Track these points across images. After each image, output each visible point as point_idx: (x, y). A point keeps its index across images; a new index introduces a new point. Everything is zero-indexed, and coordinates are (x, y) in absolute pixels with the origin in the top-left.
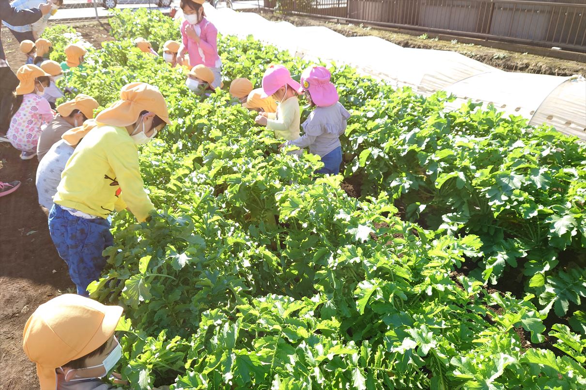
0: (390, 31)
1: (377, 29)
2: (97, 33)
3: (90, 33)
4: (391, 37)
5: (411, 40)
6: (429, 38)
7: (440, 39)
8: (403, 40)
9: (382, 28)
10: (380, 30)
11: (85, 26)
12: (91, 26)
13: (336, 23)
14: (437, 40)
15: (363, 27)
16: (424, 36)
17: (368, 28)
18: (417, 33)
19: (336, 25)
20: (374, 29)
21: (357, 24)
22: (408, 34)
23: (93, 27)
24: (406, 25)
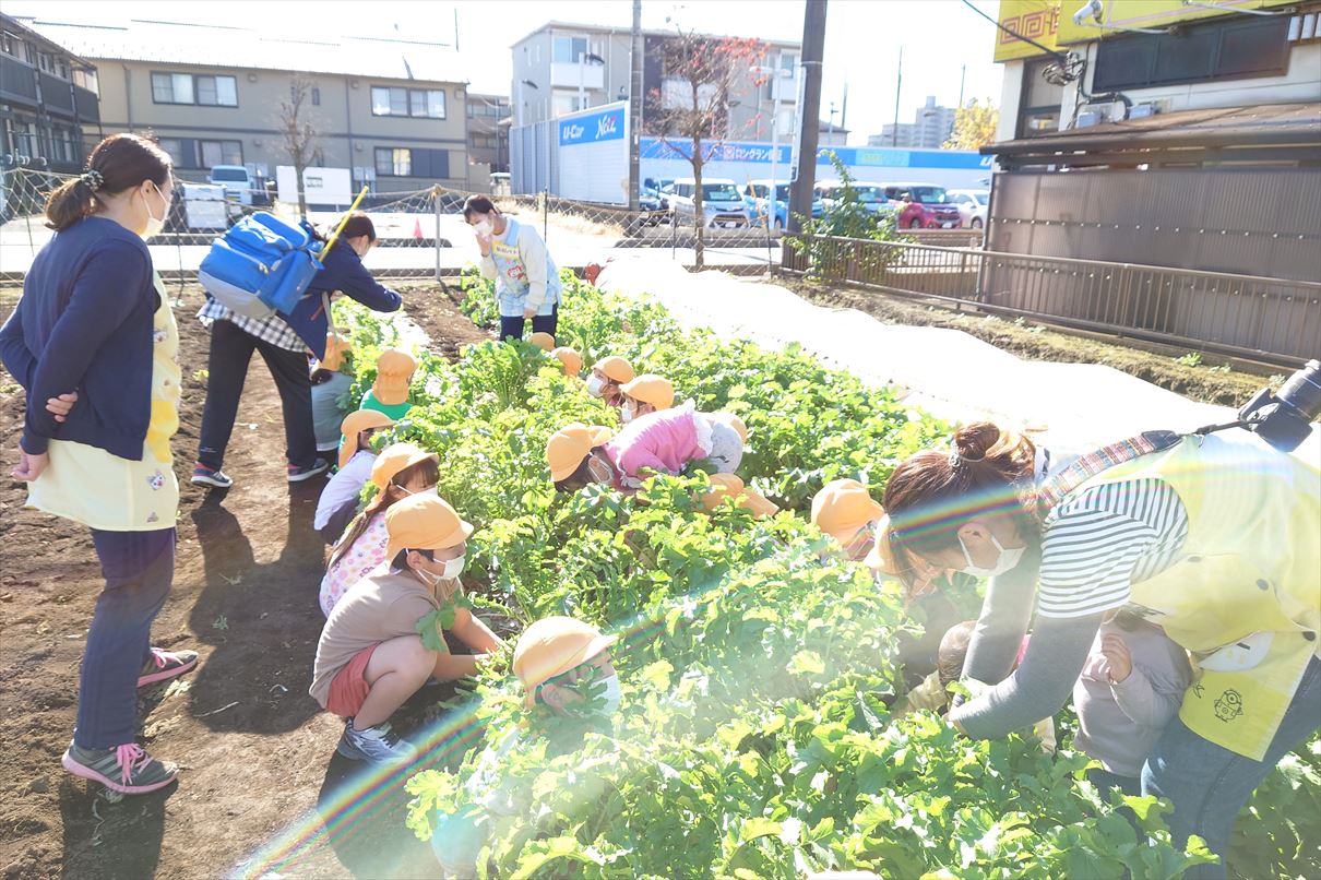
0: (1097, 339)
1: (1060, 332)
2: (435, 305)
3: (420, 304)
4: (1101, 353)
5: (1158, 365)
6: (1204, 363)
7: (1234, 370)
8: (1135, 363)
9: (1074, 330)
10: (1068, 334)
11: (412, 288)
12: (424, 289)
13: (953, 311)
14: (1226, 370)
15: (1025, 325)
16: (1191, 359)
17: (1038, 329)
18: (1172, 349)
19: (953, 316)
20: (1053, 331)
21: (1009, 316)
22: (1144, 349)
23: (428, 292)
24: (1140, 330)
